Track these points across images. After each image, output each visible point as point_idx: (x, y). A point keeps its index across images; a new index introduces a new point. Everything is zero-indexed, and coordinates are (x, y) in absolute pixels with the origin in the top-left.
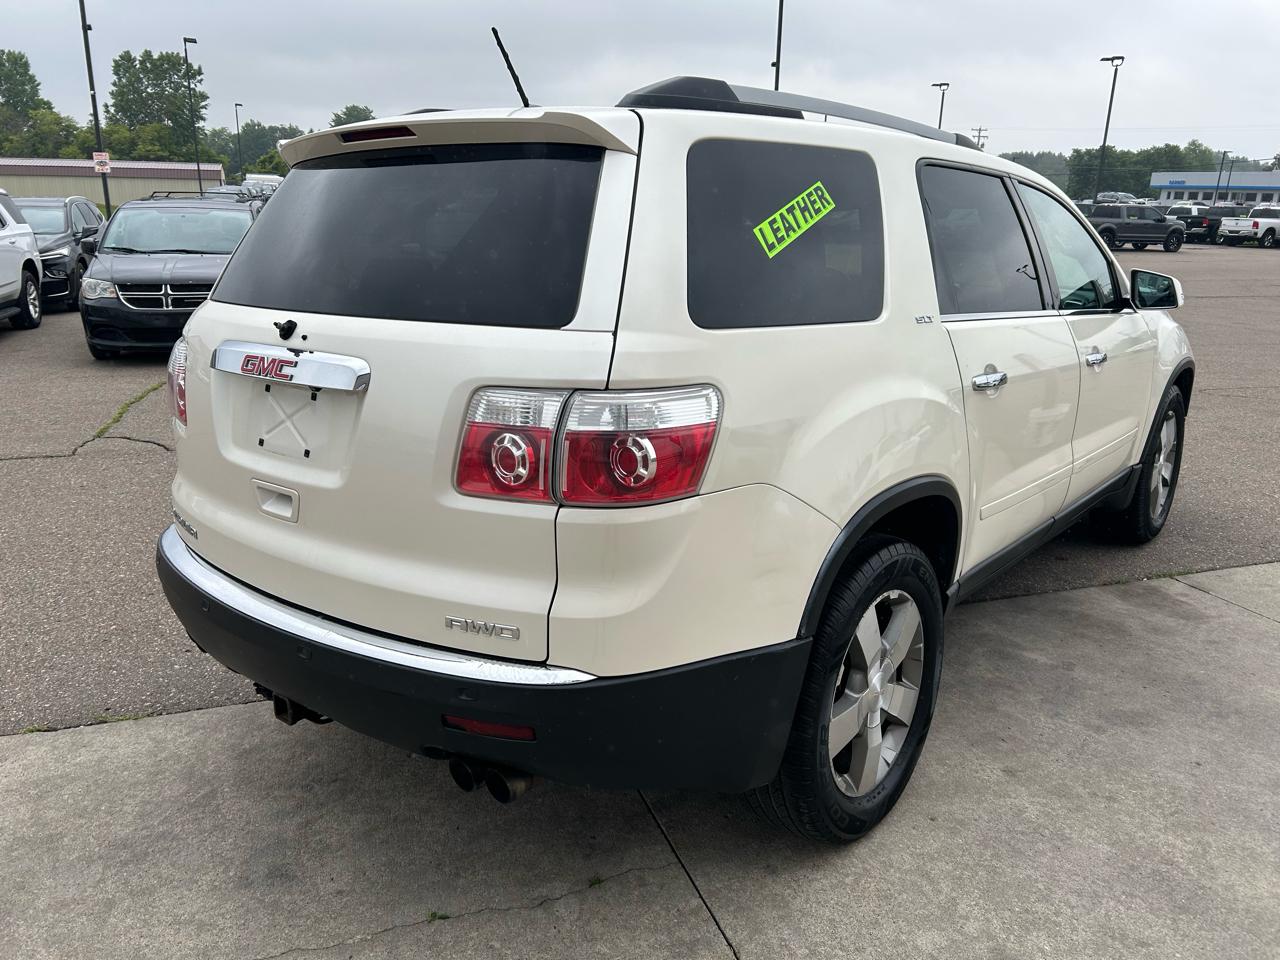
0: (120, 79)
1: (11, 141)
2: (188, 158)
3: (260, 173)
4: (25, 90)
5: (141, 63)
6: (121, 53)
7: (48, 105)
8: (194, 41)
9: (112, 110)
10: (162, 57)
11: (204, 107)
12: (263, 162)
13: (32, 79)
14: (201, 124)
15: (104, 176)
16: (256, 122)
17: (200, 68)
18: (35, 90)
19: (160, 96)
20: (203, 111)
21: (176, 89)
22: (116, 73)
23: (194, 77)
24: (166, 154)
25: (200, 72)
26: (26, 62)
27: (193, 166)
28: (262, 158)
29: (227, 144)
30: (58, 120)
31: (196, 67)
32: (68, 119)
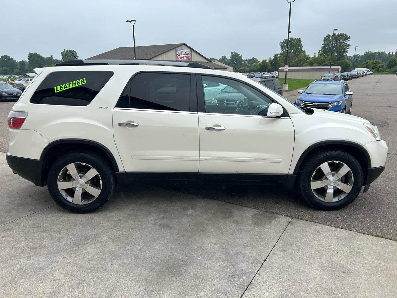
0: (325, 43)
1: (292, 62)
2: (339, 64)
3: (362, 68)
4: (299, 48)
5: (332, 37)
6: (327, 35)
7: (304, 52)
8: (337, 30)
9: (321, 52)
10: (338, 35)
11: (348, 48)
12: (364, 64)
13: (301, 45)
14: (346, 54)
15: (286, 72)
16: (370, 51)
17: (350, 37)
18: (301, 48)
19: (335, 46)
20: (348, 50)
21: (341, 44)
22: (324, 41)
23: (347, 39)
24: (333, 63)
25: (349, 38)
26: (301, 41)
27: (329, 67)
28: (364, 63)
29: (358, 59)
30: (305, 56)
31: (348, 36)
32: (308, 55)
